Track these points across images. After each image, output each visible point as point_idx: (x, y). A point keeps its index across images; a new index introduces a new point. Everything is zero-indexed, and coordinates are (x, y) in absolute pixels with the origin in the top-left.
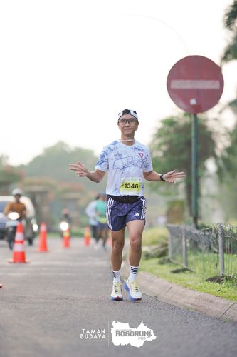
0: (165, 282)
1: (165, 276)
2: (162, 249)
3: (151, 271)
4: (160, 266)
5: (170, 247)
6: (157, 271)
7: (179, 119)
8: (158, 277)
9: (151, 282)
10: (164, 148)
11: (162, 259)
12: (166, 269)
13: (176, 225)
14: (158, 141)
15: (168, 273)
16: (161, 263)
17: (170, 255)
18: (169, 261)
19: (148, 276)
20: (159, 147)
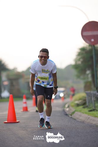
0: (86, 115)
1: (86, 113)
2: (84, 102)
3: (80, 111)
4: (83, 109)
5: (87, 101)
6: (83, 111)
7: (87, 47)
8: (83, 113)
9: (80, 116)
10: (82, 60)
11: (84, 106)
12: (86, 110)
13: (89, 92)
14: (79, 57)
15: (88, 112)
16: (84, 108)
17: (87, 104)
18: (87, 107)
19: (79, 113)
20: (79, 60)
